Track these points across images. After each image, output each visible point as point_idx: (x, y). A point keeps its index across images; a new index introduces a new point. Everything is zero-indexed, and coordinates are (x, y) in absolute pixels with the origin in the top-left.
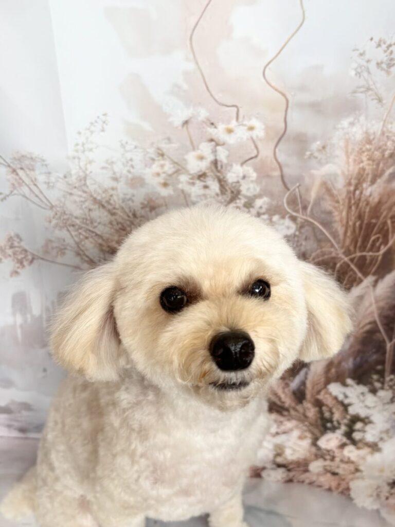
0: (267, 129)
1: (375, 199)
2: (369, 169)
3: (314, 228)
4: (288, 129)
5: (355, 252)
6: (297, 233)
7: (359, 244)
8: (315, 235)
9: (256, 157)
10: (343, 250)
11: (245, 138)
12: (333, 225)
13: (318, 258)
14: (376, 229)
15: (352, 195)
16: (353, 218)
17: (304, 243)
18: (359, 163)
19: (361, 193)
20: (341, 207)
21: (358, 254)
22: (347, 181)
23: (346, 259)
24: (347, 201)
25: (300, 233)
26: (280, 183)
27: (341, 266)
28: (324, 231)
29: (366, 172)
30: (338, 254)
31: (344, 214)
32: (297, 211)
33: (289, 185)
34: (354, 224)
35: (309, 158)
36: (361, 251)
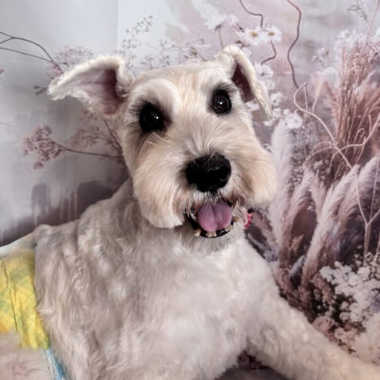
0: (284, 35)
1: (360, 98)
2: (357, 72)
3: (317, 123)
4: (300, 36)
5: (346, 145)
6: (303, 127)
7: (349, 137)
8: (317, 130)
9: (274, 57)
10: (337, 143)
11: (266, 42)
12: (331, 120)
13: (319, 150)
14: (361, 123)
15: (345, 94)
16: (345, 114)
17: (308, 136)
18: (351, 67)
19: (351, 92)
20: (338, 105)
21: (348, 146)
22: (342, 82)
23: (339, 151)
24: (341, 99)
25: (306, 127)
26: (292, 81)
27: (335, 156)
28: (324, 125)
29: (355, 74)
30: (334, 147)
31: (339, 110)
32: (304, 107)
33: (298, 84)
34: (346, 119)
35: (315, 61)
36: (351, 143)
